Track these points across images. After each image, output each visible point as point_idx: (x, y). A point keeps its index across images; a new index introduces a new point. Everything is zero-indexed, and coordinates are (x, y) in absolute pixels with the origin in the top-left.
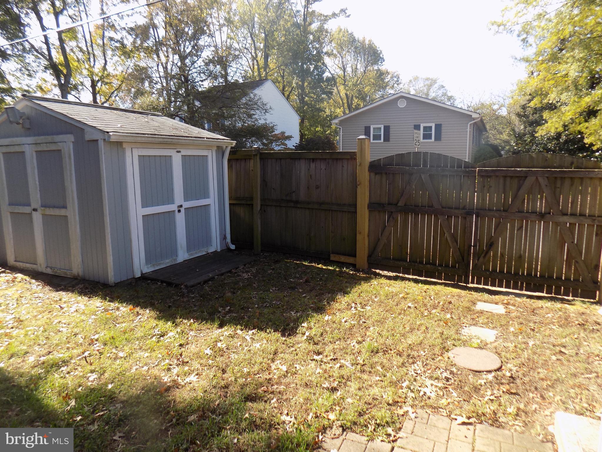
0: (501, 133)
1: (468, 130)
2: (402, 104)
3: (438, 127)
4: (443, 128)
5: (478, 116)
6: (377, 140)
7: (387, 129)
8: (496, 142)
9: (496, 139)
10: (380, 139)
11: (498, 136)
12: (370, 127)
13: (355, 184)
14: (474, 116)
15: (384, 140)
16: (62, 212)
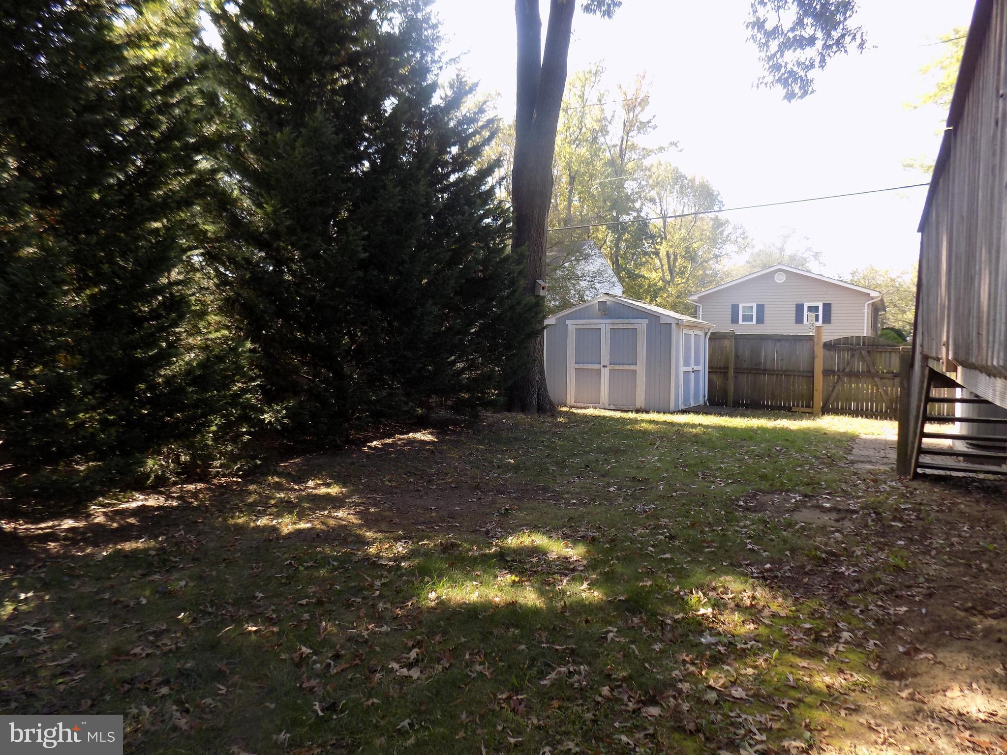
0: (905, 312)
1: (866, 311)
2: (780, 279)
3: (827, 307)
4: (833, 309)
5: (877, 294)
6: (747, 321)
7: (761, 309)
8: (898, 325)
9: (897, 320)
10: (752, 321)
11: (900, 317)
12: (738, 306)
13: (813, 357)
14: (873, 294)
15: (757, 322)
16: (632, 367)
